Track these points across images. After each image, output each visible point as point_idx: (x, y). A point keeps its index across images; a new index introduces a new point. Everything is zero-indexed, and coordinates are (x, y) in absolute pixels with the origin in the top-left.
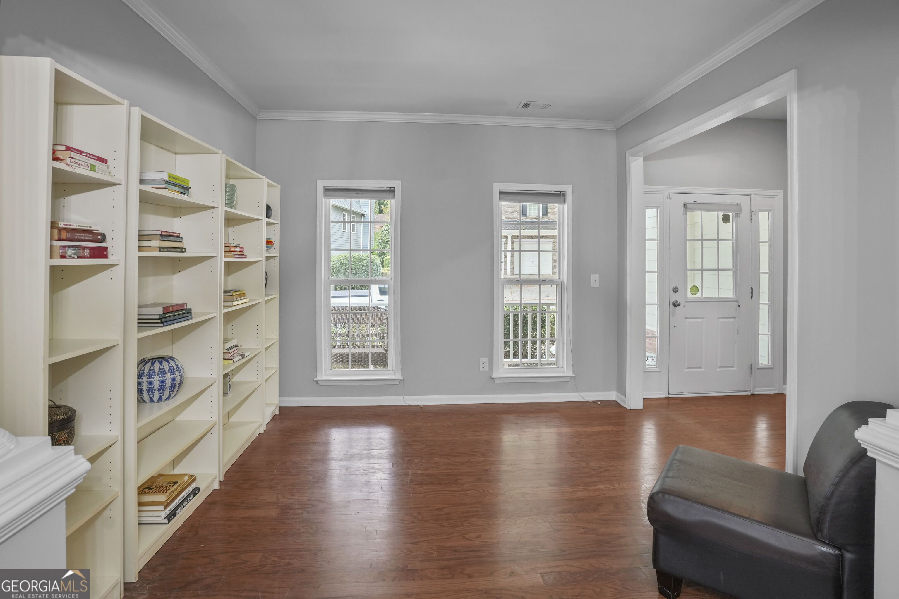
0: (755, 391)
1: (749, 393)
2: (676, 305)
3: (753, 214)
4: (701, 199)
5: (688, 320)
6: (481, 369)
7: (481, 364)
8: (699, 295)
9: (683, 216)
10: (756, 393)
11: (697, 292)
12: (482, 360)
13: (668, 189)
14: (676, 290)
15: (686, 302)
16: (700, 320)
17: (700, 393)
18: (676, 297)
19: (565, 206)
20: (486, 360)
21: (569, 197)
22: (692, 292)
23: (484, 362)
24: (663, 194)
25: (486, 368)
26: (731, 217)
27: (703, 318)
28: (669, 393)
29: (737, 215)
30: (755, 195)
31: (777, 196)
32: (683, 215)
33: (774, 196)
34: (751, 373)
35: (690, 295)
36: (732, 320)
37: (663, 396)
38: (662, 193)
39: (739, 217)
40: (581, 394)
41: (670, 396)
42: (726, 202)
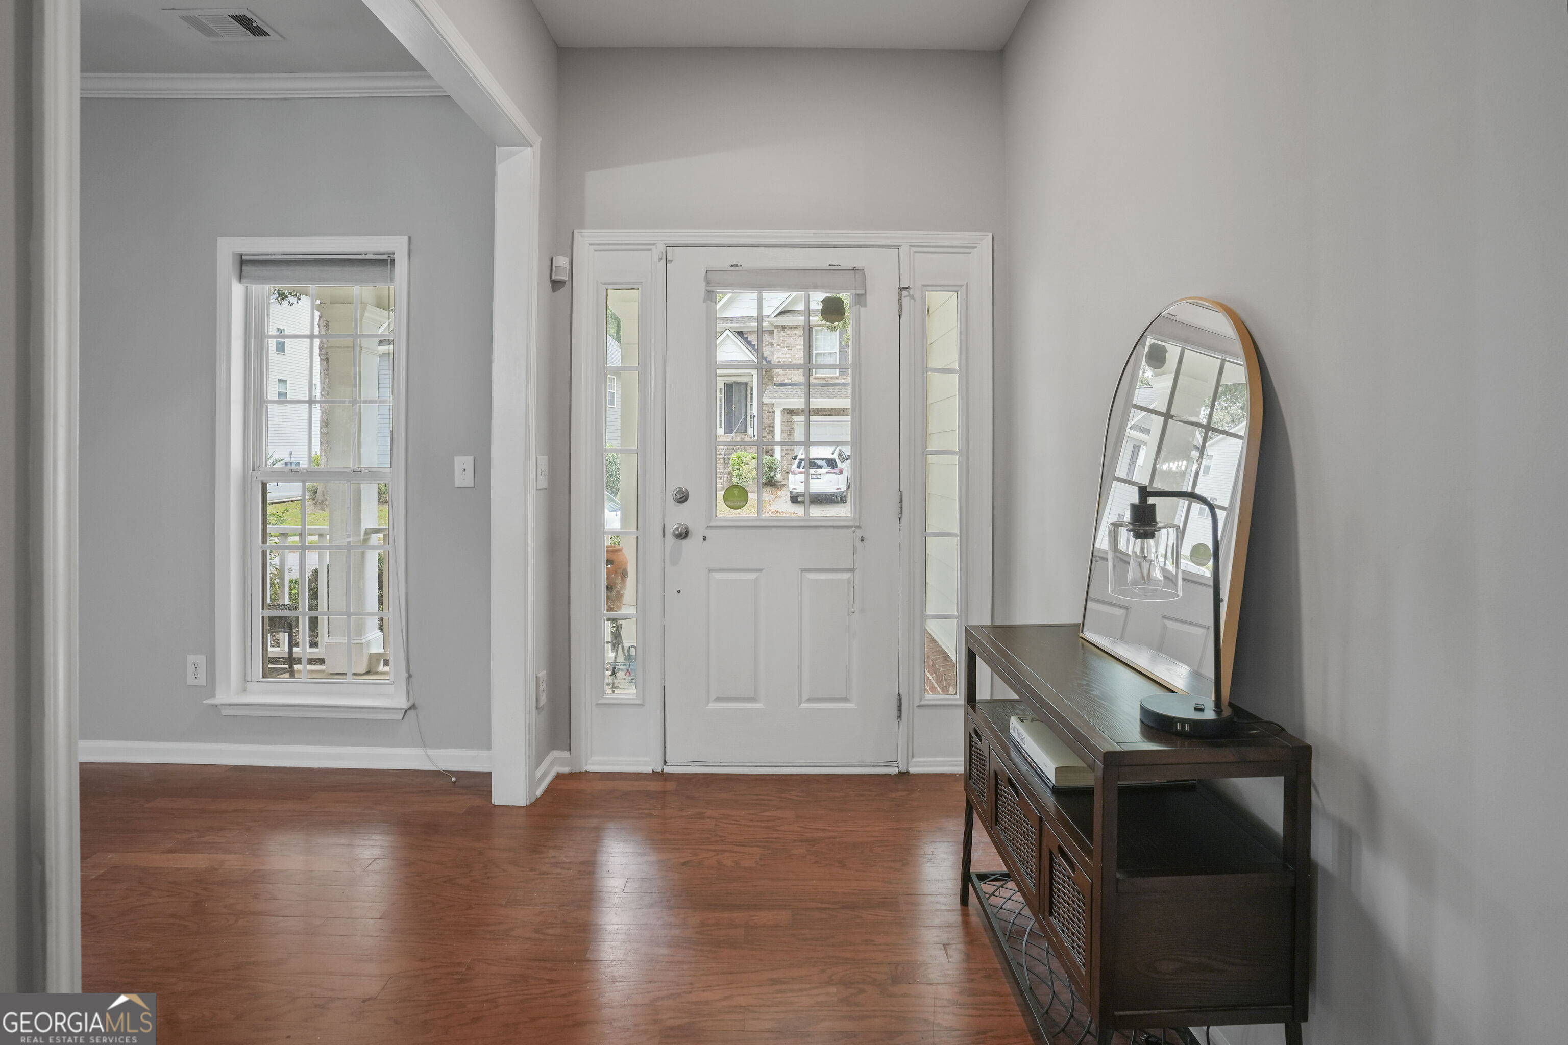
0: (910, 764)
1: (893, 771)
2: (683, 534)
3: (905, 297)
4: (750, 259)
5: (718, 576)
6: (191, 681)
7: (190, 670)
8: (748, 512)
9: (705, 304)
10: (912, 770)
11: (743, 503)
12: (191, 658)
13: (662, 236)
14: (682, 498)
15: (709, 527)
16: (752, 576)
17: (754, 764)
18: (679, 516)
20: (201, 659)
21: (402, 267)
22: (729, 503)
23: (196, 666)
24: (650, 250)
25: (202, 681)
26: (847, 306)
27: (760, 570)
28: (665, 761)
29: (860, 299)
30: (911, 246)
31: (976, 247)
32: (704, 301)
33: (967, 249)
34: (899, 717)
35: (723, 512)
36: (846, 576)
37: (649, 770)
38: (647, 247)
39: (865, 306)
40: (431, 752)
41: (667, 769)
42: (825, 265)
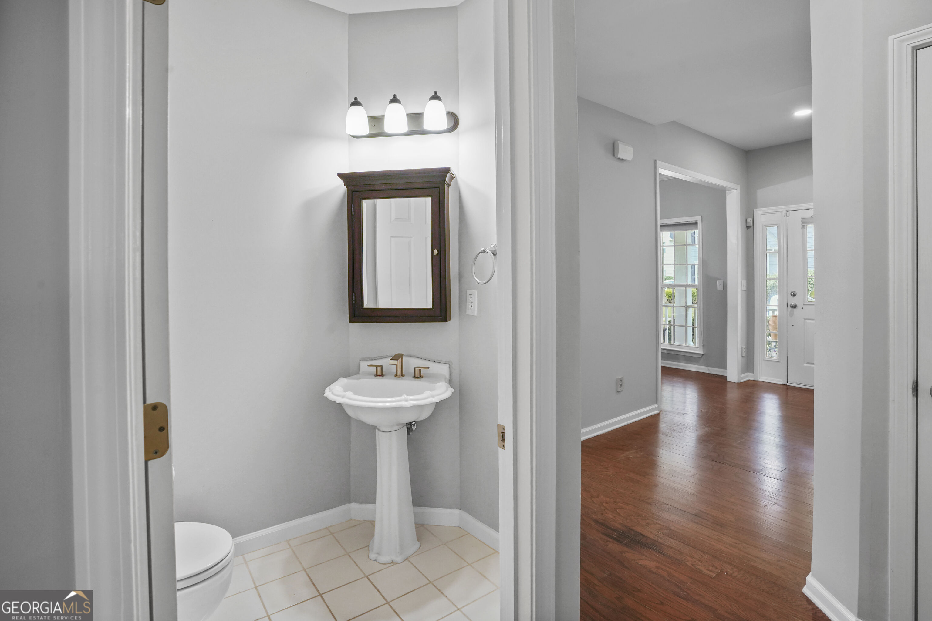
2: (794, 307)
5: (807, 321)
9: (802, 231)
13: (784, 209)
14: (794, 295)
15: (804, 305)
18: (793, 301)
19: (696, 231)
21: (700, 225)
28: (788, 381)
32: (802, 229)
37: (782, 383)
38: (780, 212)
40: (710, 368)
41: (788, 384)
